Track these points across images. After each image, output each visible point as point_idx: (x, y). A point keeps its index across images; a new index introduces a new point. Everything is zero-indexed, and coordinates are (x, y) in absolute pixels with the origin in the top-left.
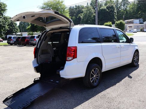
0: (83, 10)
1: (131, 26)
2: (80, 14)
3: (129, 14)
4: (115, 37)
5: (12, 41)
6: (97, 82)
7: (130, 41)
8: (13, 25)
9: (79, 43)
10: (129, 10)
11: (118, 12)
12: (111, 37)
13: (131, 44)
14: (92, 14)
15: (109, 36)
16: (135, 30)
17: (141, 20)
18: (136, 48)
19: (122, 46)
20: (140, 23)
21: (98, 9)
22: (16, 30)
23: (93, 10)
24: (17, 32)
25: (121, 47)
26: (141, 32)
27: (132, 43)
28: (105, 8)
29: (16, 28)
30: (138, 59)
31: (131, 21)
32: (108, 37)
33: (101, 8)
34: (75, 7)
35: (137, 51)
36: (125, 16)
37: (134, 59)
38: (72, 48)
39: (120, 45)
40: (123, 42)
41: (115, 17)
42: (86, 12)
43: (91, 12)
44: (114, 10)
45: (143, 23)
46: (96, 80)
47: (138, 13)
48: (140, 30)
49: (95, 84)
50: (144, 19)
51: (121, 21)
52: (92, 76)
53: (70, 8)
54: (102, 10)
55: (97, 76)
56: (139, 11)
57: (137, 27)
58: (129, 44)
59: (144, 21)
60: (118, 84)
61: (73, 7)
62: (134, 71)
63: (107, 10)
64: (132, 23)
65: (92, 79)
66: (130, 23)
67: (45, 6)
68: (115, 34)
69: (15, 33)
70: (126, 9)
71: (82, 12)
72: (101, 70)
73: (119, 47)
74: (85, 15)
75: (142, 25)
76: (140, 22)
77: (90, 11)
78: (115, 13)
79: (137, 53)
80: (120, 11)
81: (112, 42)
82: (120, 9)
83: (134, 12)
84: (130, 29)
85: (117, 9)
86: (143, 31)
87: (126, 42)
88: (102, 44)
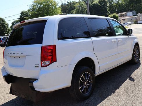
0: (75, 5)
1: (125, 19)
2: (72, 10)
3: (122, 7)
4: (109, 29)
5: (1, 42)
6: (89, 90)
7: (128, 33)
8: (5, 26)
9: (58, 39)
10: (121, 3)
11: (111, 5)
12: (105, 29)
13: (130, 37)
14: (85, 9)
15: (103, 28)
16: (129, 22)
17: (134, 12)
18: (136, 41)
19: (119, 40)
20: (134, 16)
21: (91, 4)
22: (8, 31)
23: (85, 5)
24: (9, 32)
25: (117, 41)
26: (135, 24)
27: (131, 35)
28: (98, 2)
29: (8, 28)
30: (139, 55)
31: (124, 14)
32: (102, 30)
33: (93, 3)
34: (67, 4)
35: (137, 45)
36: (117, 10)
37: (135, 54)
38: (48, 47)
39: (117, 39)
40: (120, 35)
41: (108, 11)
42: (78, 8)
43: (83, 8)
44: (106, 4)
45: (136, 16)
46: (87, 88)
47: (130, 5)
48: (134, 23)
49: (87, 94)
50: (137, 11)
51: (114, 14)
52: (82, 84)
53: (62, 5)
54: (95, 4)
55: (89, 83)
56: (131, 4)
57: (131, 20)
58: (127, 37)
59: (137, 14)
60: (117, 92)
61: (65, 4)
62: (135, 70)
63: (100, 4)
64: (126, 15)
65: (81, 89)
66: (123, 16)
67: (35, 4)
68: (109, 26)
69: (7, 34)
70: (118, 2)
71: (74, 9)
72: (94, 73)
73: (115, 42)
74: (77, 11)
75: (135, 18)
76: (133, 14)
77: (82, 6)
78: (108, 7)
79: (137, 47)
80: (113, 4)
81: (106, 36)
82: (112, 3)
83: (126, 5)
84: (124, 22)
85: (109, 3)
86: (137, 23)
87: (124, 34)
88: (92, 39)
